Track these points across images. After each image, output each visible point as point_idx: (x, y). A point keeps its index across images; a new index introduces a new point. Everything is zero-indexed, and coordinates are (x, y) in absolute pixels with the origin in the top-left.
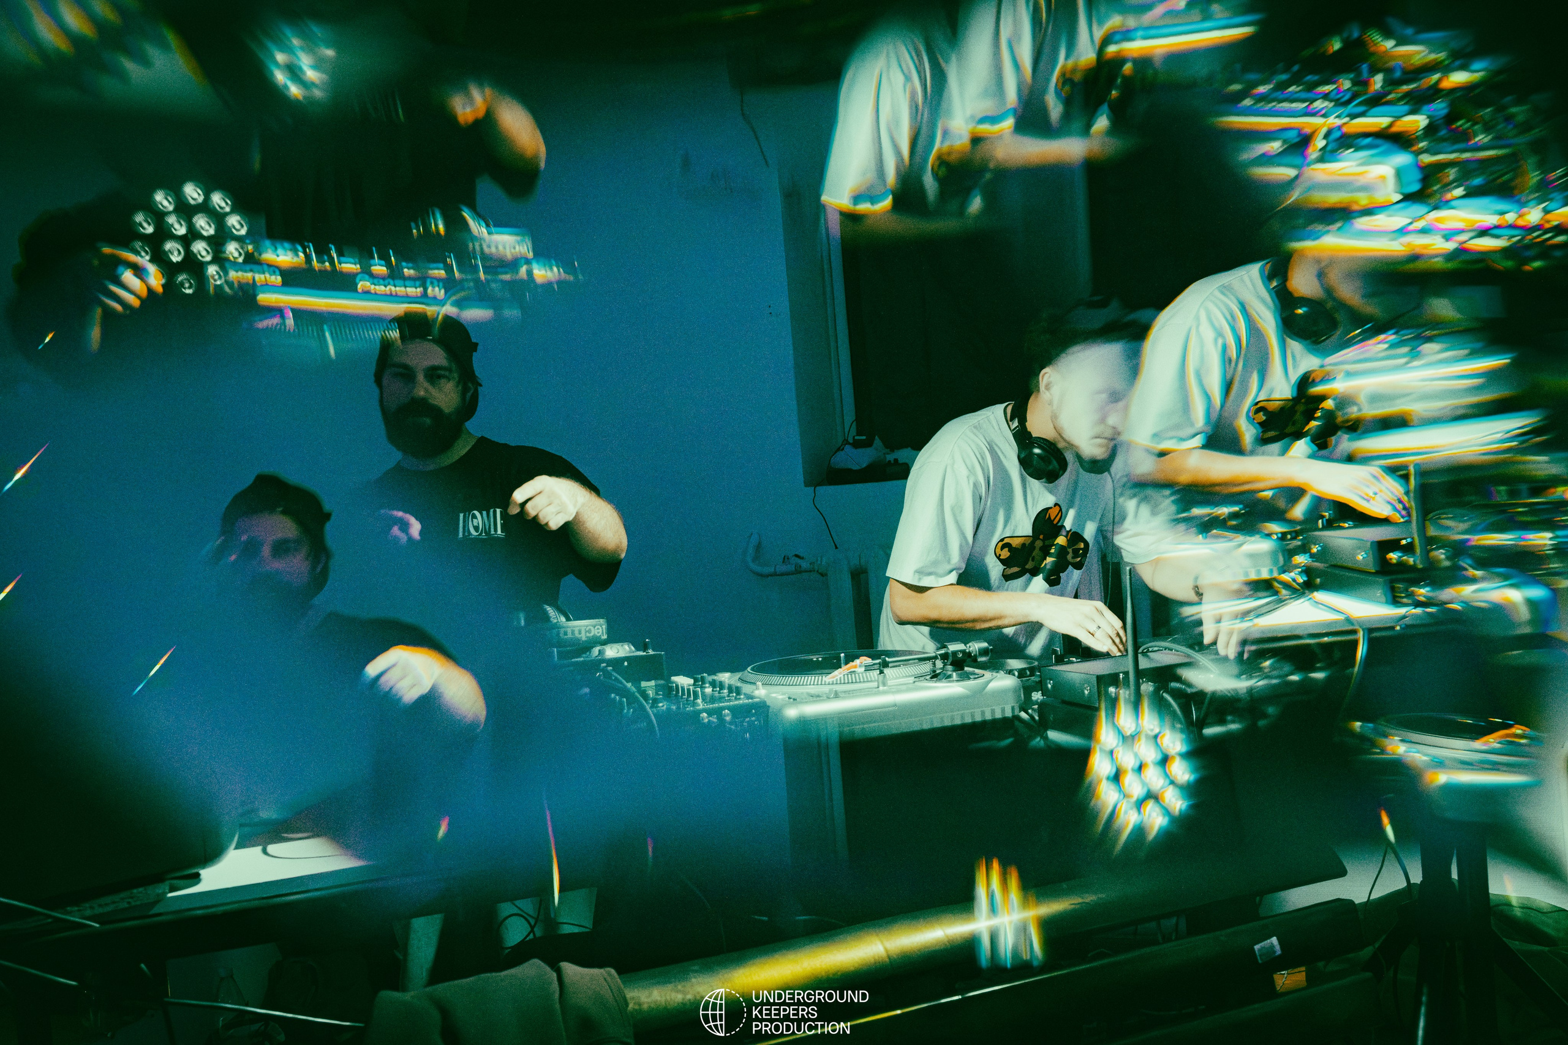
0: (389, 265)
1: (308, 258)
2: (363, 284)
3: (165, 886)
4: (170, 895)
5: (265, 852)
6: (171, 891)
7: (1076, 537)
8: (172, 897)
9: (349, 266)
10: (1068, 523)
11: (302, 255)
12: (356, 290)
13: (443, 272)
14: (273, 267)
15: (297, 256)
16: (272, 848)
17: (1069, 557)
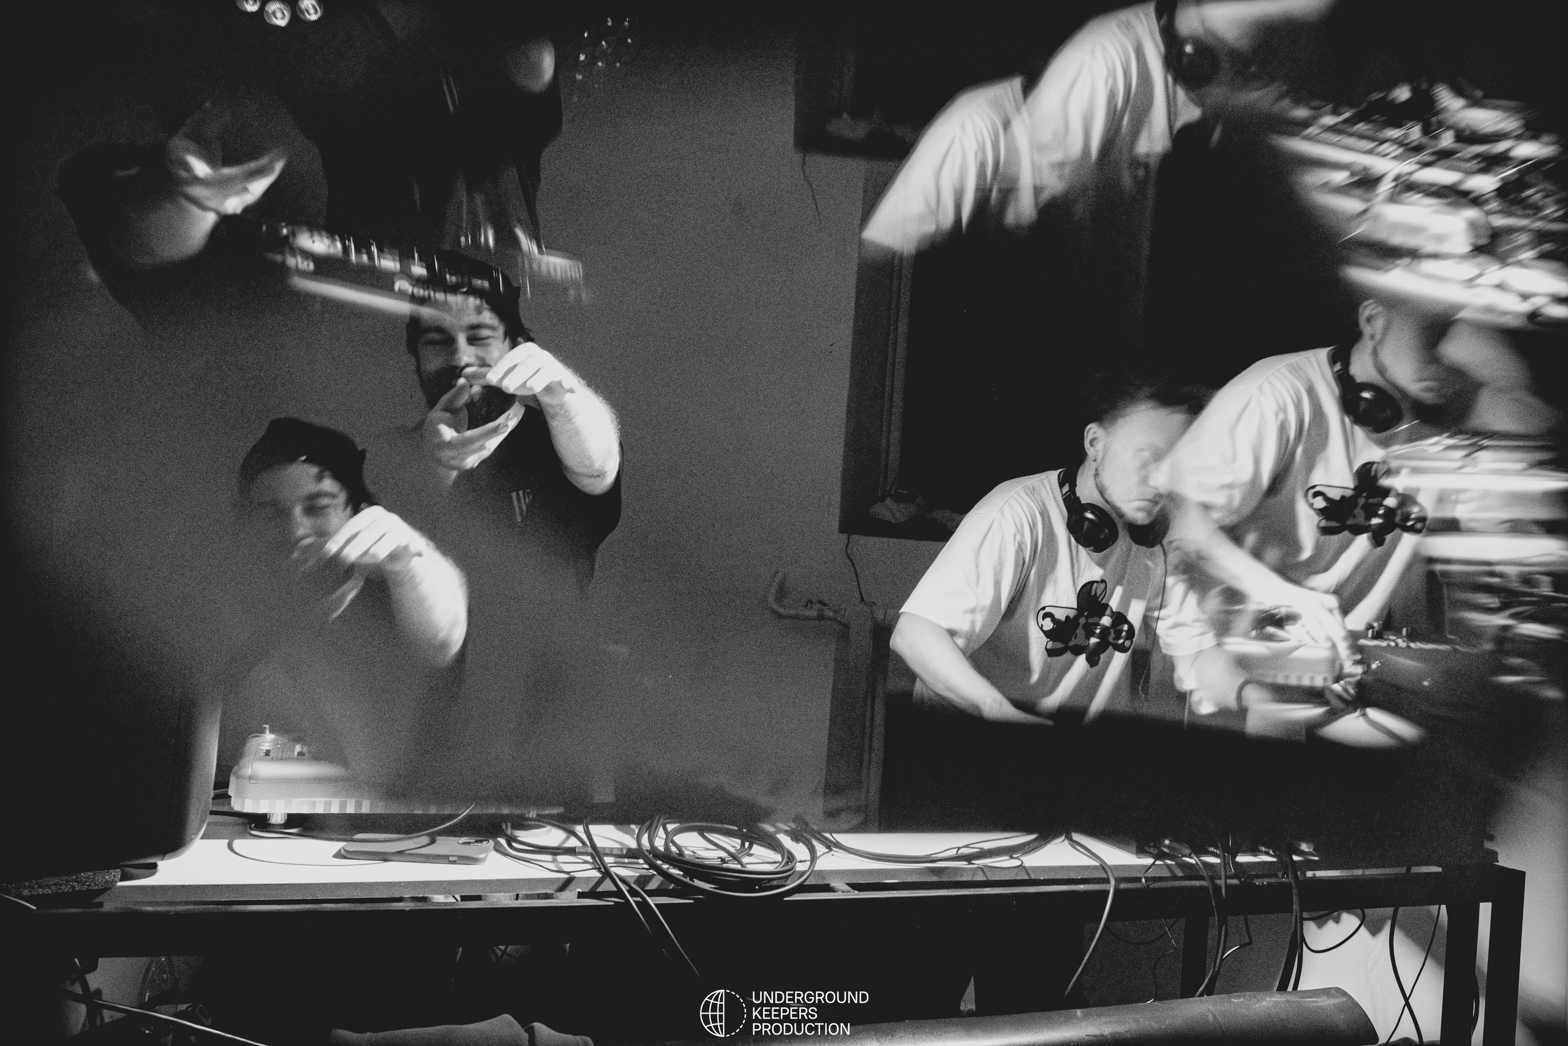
0: (430, 268)
1: (346, 250)
2: (401, 284)
3: (117, 873)
4: (120, 884)
5: (230, 847)
6: (121, 880)
7: (1120, 618)
8: (120, 886)
9: (389, 264)
10: (1114, 603)
11: (339, 245)
12: (393, 289)
13: (486, 284)
14: (307, 255)
15: (335, 246)
16: (238, 844)
17: (1111, 639)
